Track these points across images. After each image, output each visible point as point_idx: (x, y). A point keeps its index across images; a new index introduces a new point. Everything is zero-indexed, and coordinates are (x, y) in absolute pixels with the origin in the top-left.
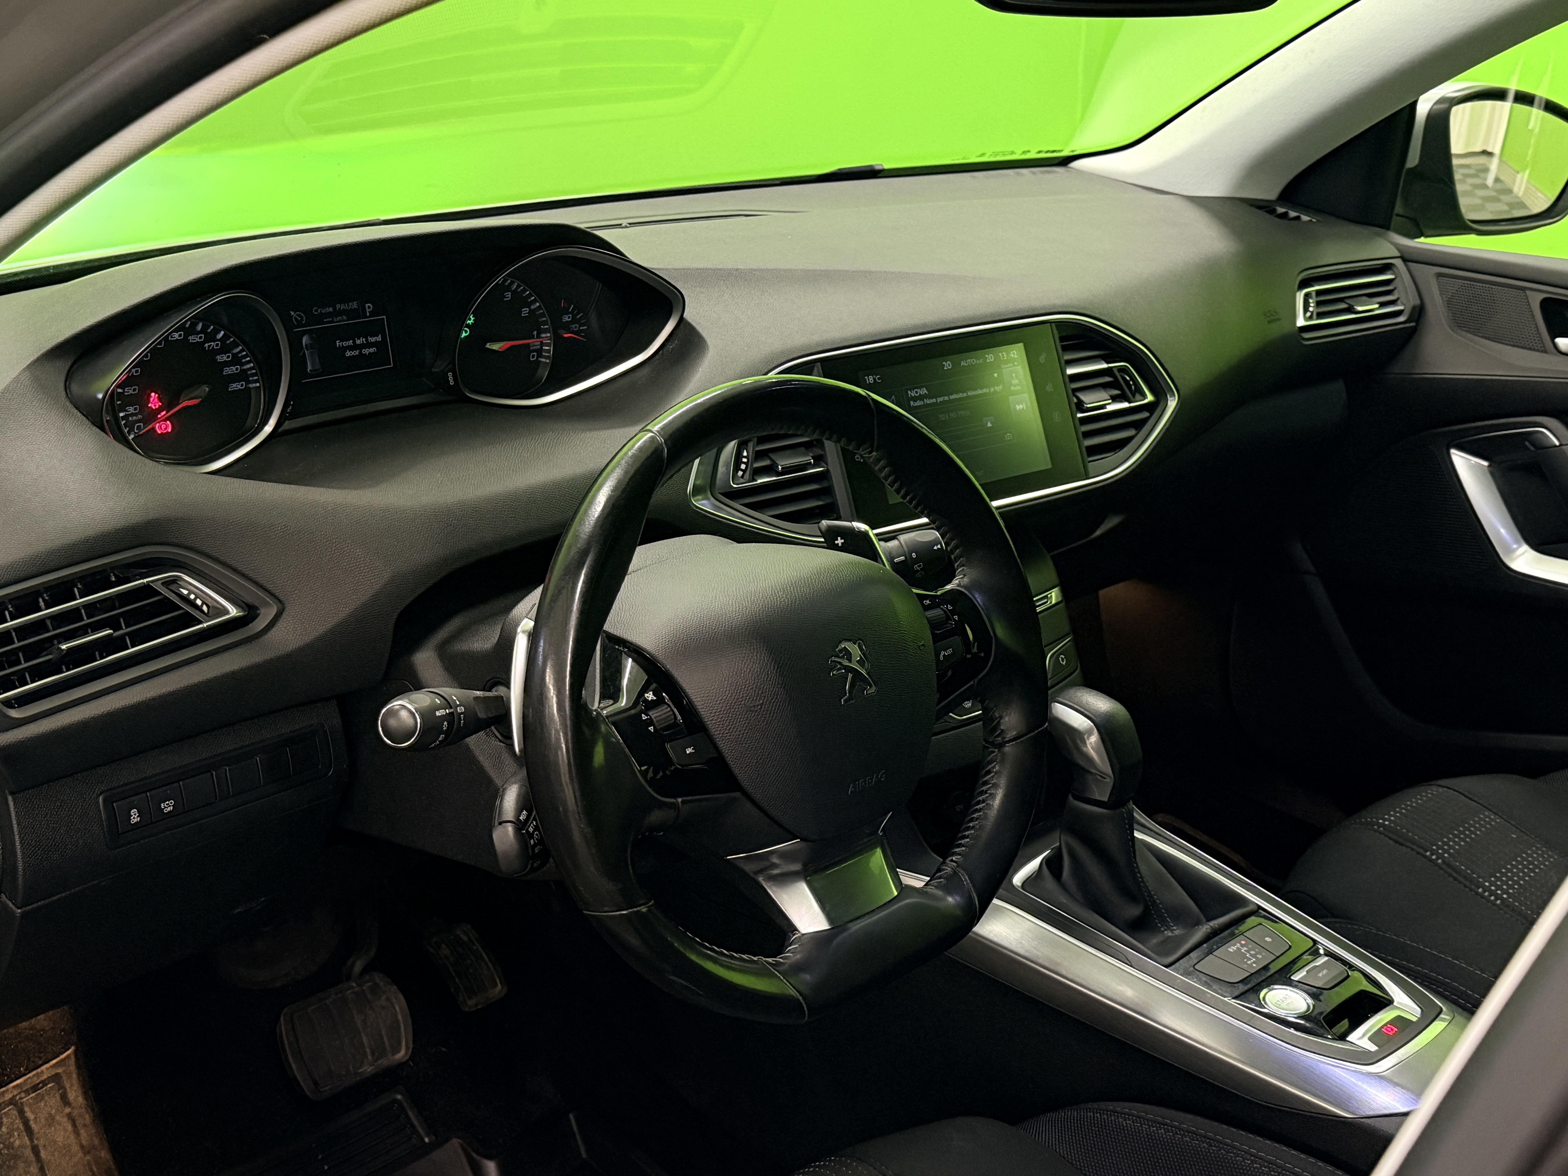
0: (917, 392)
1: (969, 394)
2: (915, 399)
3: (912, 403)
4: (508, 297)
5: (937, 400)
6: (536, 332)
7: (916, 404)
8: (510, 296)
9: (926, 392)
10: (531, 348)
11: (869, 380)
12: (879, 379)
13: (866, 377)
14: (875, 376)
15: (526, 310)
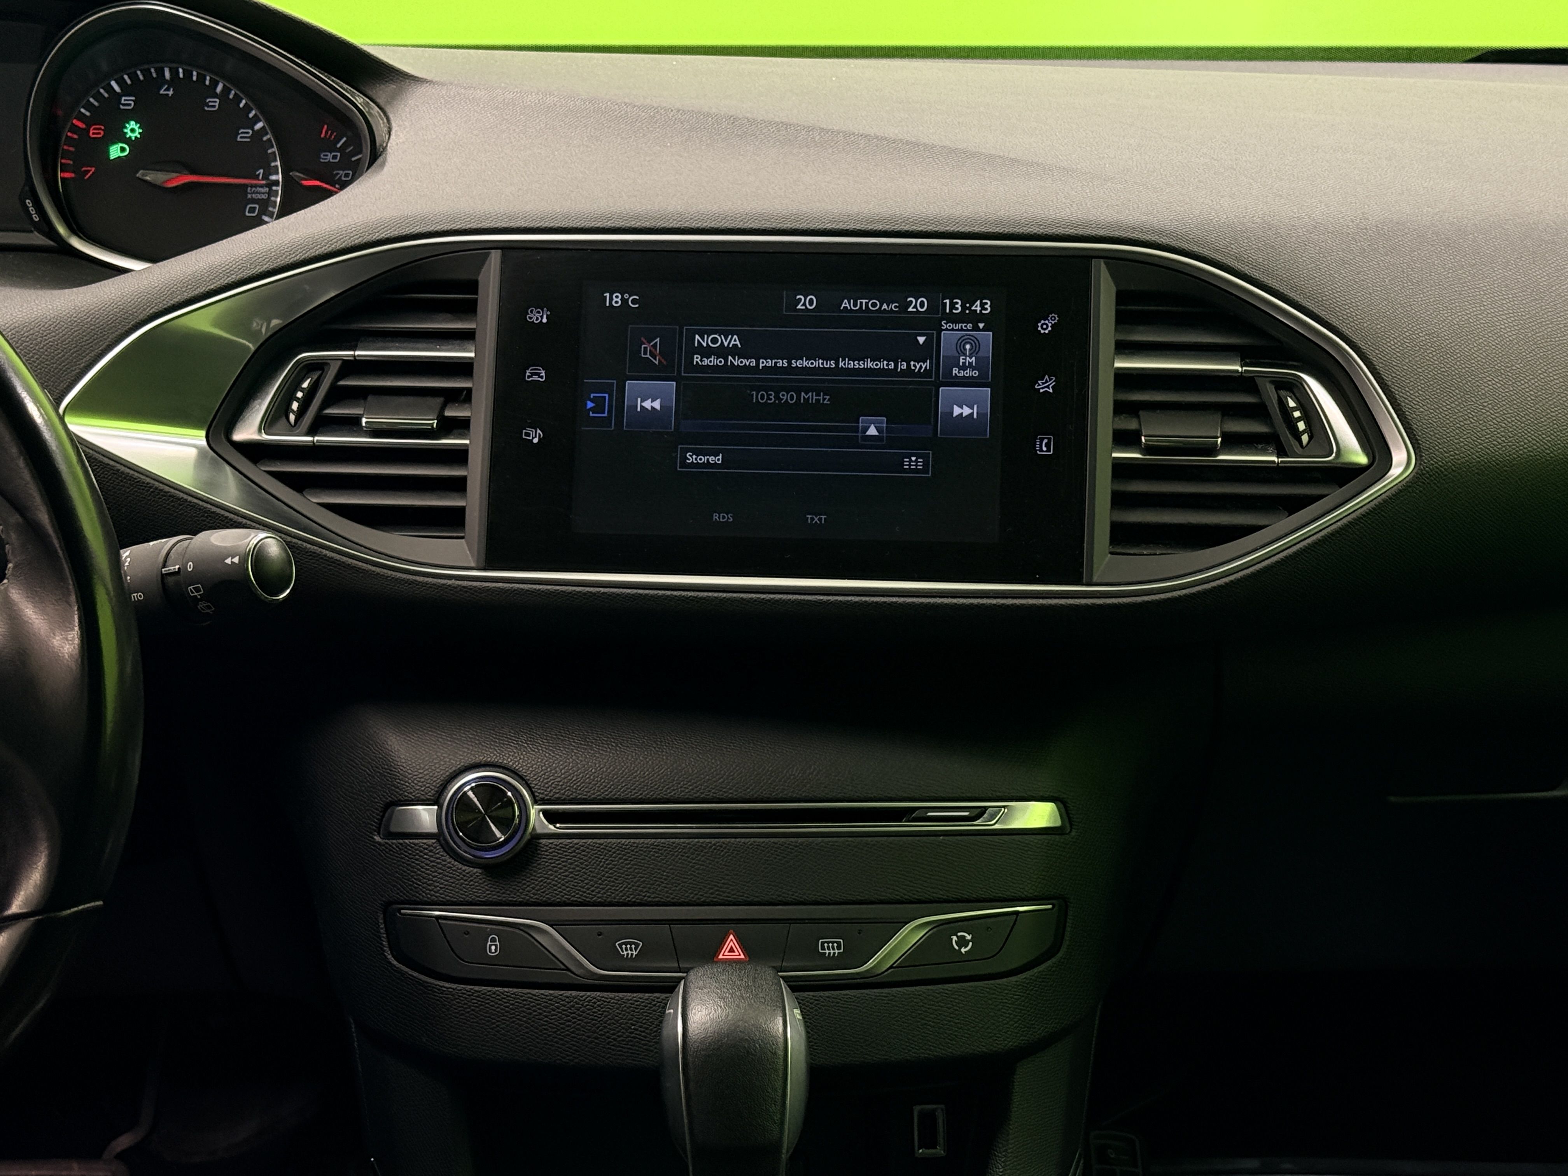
0: (714, 341)
1: (841, 364)
2: (706, 352)
3: (697, 359)
4: (214, 106)
5: (758, 364)
6: (261, 171)
7: (706, 362)
8: (217, 104)
9: (738, 343)
10: (249, 196)
11: (611, 299)
12: (633, 301)
13: (607, 295)
14: (626, 296)
15: (248, 133)
